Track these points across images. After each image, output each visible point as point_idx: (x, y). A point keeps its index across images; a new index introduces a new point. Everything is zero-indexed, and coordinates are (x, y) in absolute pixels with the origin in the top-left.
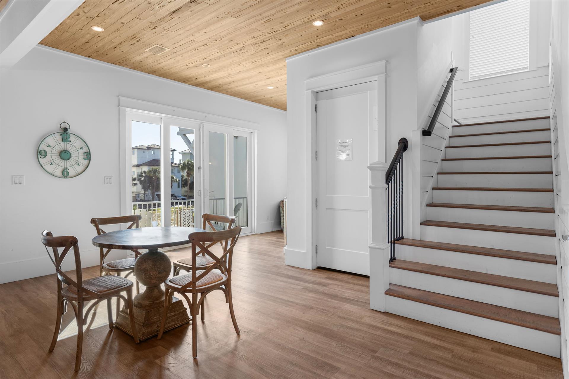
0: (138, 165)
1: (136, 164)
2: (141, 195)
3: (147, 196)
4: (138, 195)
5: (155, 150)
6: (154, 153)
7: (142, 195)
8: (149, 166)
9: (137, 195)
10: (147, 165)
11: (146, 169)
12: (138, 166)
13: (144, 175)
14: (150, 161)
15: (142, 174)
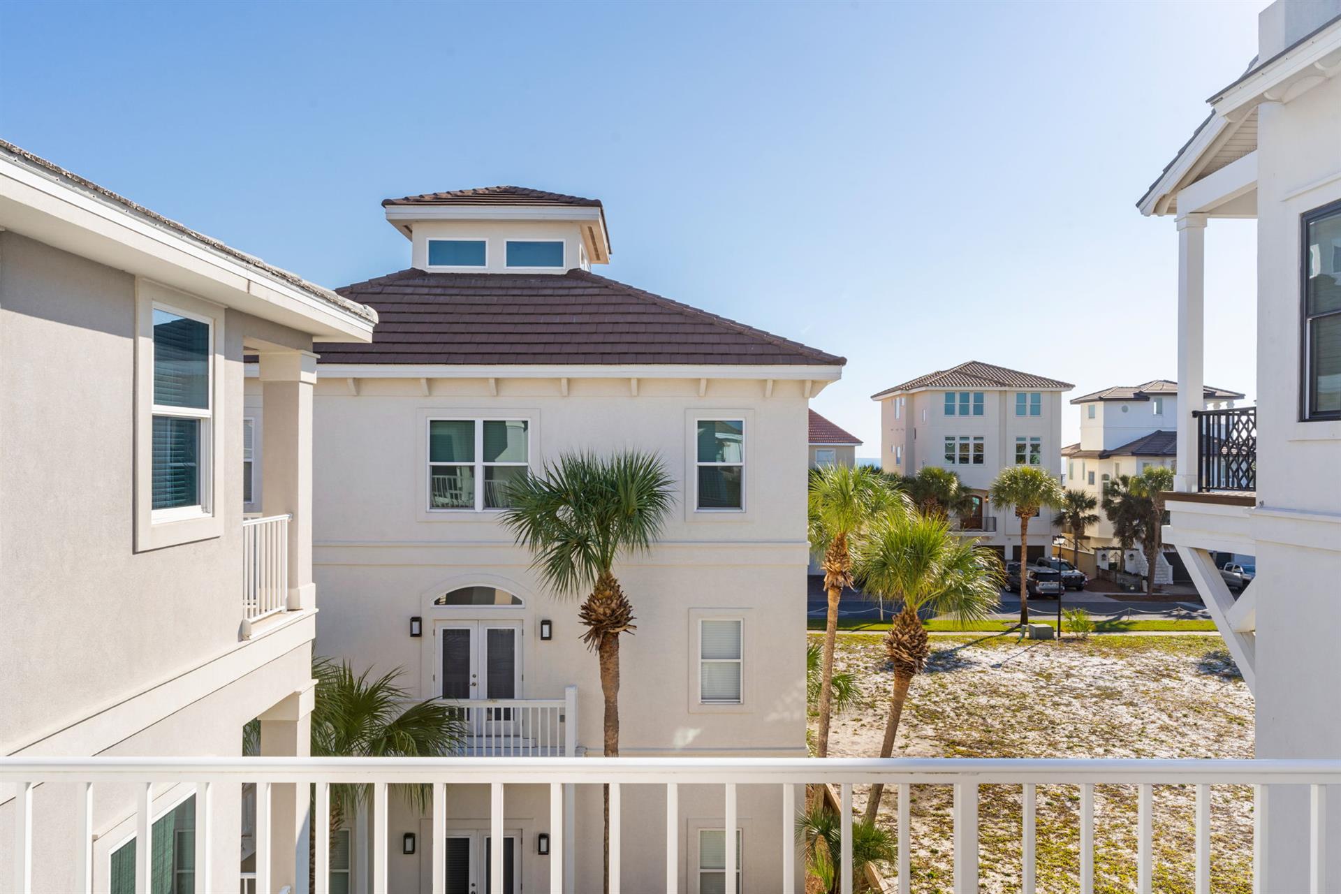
0: (1105, 451)
1: (1100, 447)
2: (1112, 552)
3: (1132, 555)
4: (1103, 552)
5: (1166, 400)
6: (1160, 412)
7: (1115, 551)
8: (1140, 458)
9: (1100, 553)
10: (1134, 454)
11: (1129, 467)
12: (1104, 455)
13: (1123, 489)
14: (1146, 438)
15: (1116, 487)
